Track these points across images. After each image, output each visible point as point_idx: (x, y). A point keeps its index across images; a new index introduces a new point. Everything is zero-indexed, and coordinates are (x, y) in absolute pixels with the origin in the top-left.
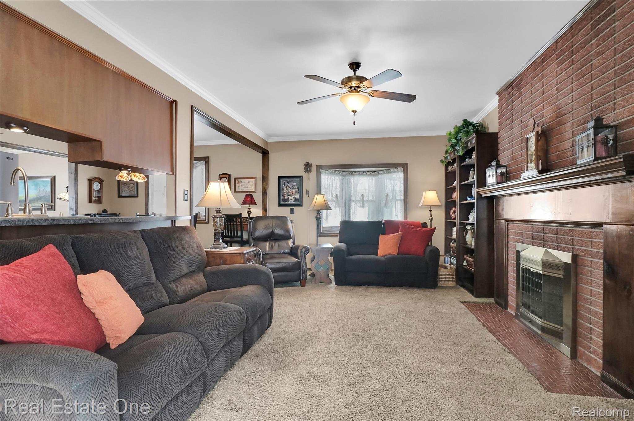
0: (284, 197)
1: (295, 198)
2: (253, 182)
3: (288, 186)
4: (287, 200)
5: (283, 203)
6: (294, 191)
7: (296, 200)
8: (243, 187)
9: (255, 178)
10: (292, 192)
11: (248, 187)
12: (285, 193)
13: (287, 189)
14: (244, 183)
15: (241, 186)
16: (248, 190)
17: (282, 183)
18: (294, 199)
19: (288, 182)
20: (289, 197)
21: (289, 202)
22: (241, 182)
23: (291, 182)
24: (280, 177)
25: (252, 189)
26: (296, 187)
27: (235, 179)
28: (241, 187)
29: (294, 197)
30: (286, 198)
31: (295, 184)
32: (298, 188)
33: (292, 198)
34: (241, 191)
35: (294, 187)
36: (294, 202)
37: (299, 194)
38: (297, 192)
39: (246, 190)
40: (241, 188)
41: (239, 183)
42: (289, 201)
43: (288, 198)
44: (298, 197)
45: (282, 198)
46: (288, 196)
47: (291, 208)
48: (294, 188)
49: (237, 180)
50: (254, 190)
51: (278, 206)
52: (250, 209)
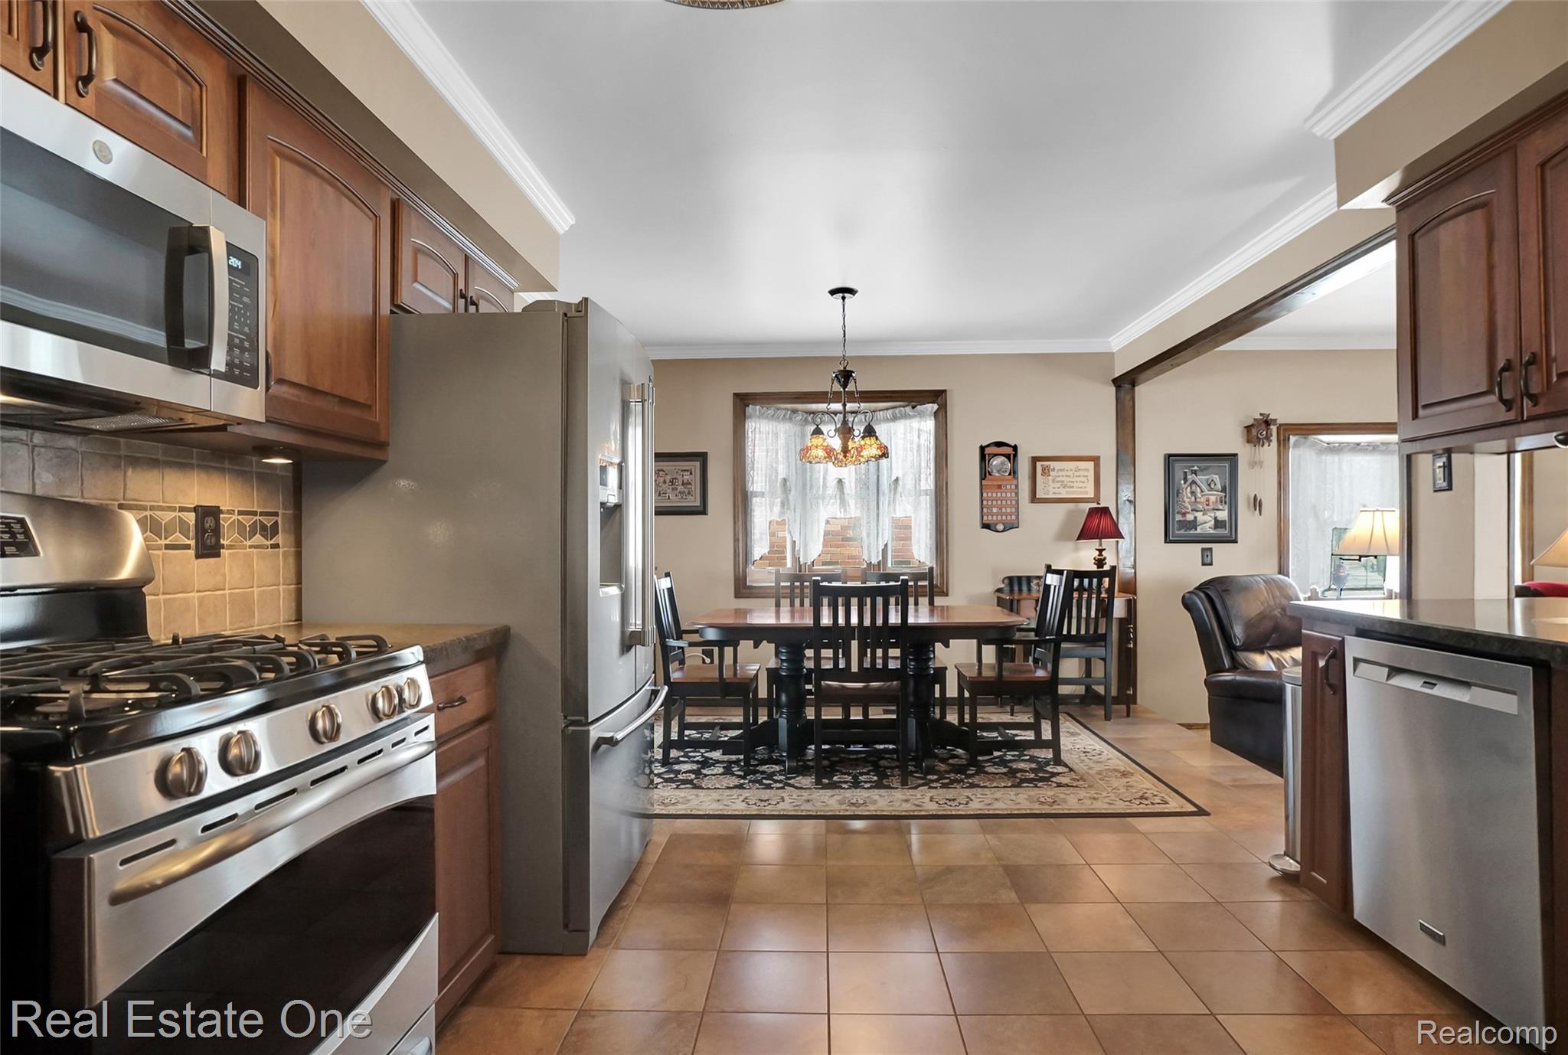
0: (1184, 514)
1: (1216, 518)
2: (1087, 470)
3: (1194, 482)
4: (1193, 524)
5: (1182, 532)
6: (1213, 499)
7: (1218, 524)
8: (1059, 485)
9: (1096, 460)
10: (1208, 501)
11: (1074, 485)
12: (1187, 505)
13: (1193, 493)
14: (1060, 473)
15: (1053, 481)
16: (1074, 493)
17: (1178, 474)
18: (1213, 522)
19: (1195, 472)
20: (1199, 515)
21: (1199, 531)
22: (1054, 470)
23: (1205, 472)
24: (1170, 459)
25: (1086, 493)
26: (1219, 487)
27: (1035, 460)
28: (1054, 485)
29: (1213, 515)
30: (1190, 517)
31: (1216, 478)
32: (1224, 490)
33: (1206, 518)
34: (1051, 496)
35: (1212, 486)
36: (1212, 531)
37: (1226, 507)
38: (1221, 502)
39: (1067, 493)
40: (1051, 489)
41: (1046, 471)
42: (1199, 528)
43: (1196, 518)
44: (1223, 515)
45: (1178, 517)
46: (1197, 514)
47: (1203, 550)
48: (1212, 489)
49: (1039, 464)
50: (1091, 495)
51: (1166, 542)
52: (1103, 553)
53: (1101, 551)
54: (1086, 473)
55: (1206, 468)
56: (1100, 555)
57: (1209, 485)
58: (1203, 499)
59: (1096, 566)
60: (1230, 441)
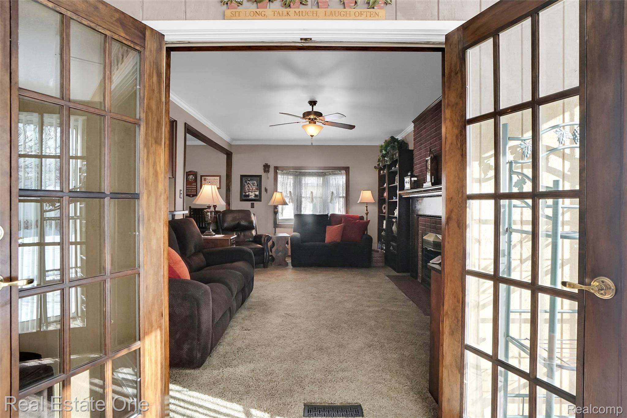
0: (246, 193)
2: (217, 179)
3: (249, 183)
4: (248, 196)
5: (245, 198)
6: (254, 188)
9: (220, 176)
10: (253, 189)
11: (213, 184)
12: (247, 190)
13: (248, 187)
14: (209, 180)
15: (207, 183)
17: (244, 181)
18: (254, 195)
19: (249, 180)
20: (250, 193)
21: (250, 198)
23: (252, 180)
24: (242, 176)
29: (254, 193)
30: (247, 194)
31: (255, 182)
32: (257, 186)
33: (252, 194)
35: (254, 184)
36: (254, 198)
38: (257, 189)
41: (205, 180)
44: (257, 193)
45: (244, 194)
47: (251, 203)
48: (254, 186)
49: (203, 177)
50: (218, 187)
51: (241, 201)
58: (251, 188)
60: (259, 171)
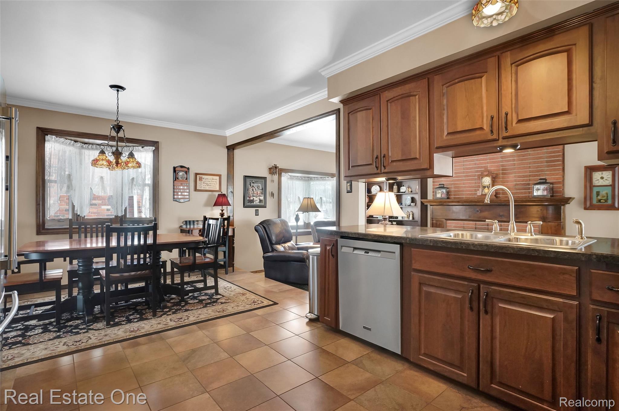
0: (250, 197)
1: (260, 199)
2: (216, 180)
3: (253, 186)
4: (252, 201)
5: (249, 204)
6: (259, 192)
7: (261, 201)
8: (206, 184)
9: (220, 176)
10: (257, 193)
11: (212, 185)
12: (251, 194)
13: (253, 190)
14: (206, 180)
15: (203, 183)
16: (210, 188)
17: (248, 183)
18: (259, 200)
19: (253, 183)
21: (254, 203)
22: (204, 179)
23: (257, 183)
24: (246, 177)
25: (216, 188)
26: (261, 188)
27: (196, 174)
28: (203, 185)
29: (259, 198)
30: (252, 198)
31: (260, 185)
32: (262, 189)
33: (257, 199)
34: (202, 189)
35: (259, 188)
36: (259, 204)
37: (263, 195)
38: (261, 193)
39: (209, 188)
40: (202, 186)
41: (201, 179)
42: (254, 202)
43: (253, 199)
44: (262, 198)
45: (248, 198)
46: (254, 197)
47: (256, 210)
48: (259, 189)
49: (198, 176)
50: (218, 189)
51: (244, 207)
52: (223, 211)
53: (222, 210)
54: (216, 181)
55: (257, 182)
56: (222, 212)
57: (258, 187)
58: (256, 192)
59: (220, 216)
60: (264, 173)
